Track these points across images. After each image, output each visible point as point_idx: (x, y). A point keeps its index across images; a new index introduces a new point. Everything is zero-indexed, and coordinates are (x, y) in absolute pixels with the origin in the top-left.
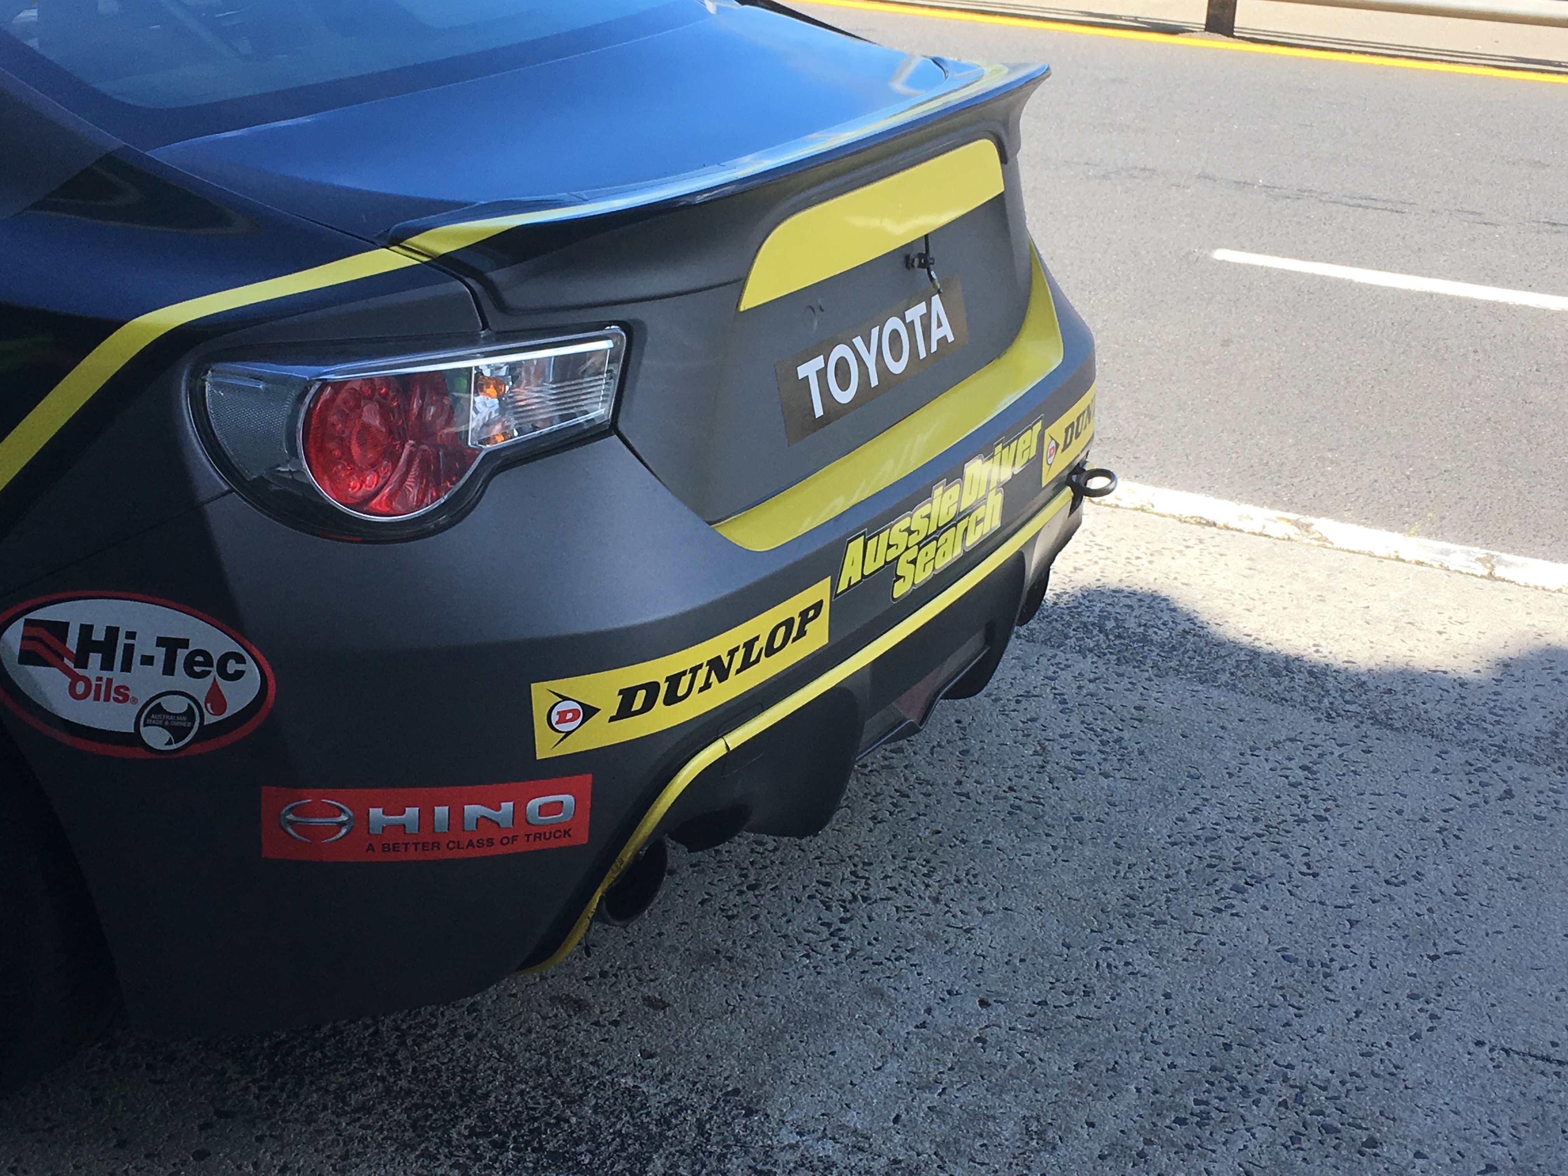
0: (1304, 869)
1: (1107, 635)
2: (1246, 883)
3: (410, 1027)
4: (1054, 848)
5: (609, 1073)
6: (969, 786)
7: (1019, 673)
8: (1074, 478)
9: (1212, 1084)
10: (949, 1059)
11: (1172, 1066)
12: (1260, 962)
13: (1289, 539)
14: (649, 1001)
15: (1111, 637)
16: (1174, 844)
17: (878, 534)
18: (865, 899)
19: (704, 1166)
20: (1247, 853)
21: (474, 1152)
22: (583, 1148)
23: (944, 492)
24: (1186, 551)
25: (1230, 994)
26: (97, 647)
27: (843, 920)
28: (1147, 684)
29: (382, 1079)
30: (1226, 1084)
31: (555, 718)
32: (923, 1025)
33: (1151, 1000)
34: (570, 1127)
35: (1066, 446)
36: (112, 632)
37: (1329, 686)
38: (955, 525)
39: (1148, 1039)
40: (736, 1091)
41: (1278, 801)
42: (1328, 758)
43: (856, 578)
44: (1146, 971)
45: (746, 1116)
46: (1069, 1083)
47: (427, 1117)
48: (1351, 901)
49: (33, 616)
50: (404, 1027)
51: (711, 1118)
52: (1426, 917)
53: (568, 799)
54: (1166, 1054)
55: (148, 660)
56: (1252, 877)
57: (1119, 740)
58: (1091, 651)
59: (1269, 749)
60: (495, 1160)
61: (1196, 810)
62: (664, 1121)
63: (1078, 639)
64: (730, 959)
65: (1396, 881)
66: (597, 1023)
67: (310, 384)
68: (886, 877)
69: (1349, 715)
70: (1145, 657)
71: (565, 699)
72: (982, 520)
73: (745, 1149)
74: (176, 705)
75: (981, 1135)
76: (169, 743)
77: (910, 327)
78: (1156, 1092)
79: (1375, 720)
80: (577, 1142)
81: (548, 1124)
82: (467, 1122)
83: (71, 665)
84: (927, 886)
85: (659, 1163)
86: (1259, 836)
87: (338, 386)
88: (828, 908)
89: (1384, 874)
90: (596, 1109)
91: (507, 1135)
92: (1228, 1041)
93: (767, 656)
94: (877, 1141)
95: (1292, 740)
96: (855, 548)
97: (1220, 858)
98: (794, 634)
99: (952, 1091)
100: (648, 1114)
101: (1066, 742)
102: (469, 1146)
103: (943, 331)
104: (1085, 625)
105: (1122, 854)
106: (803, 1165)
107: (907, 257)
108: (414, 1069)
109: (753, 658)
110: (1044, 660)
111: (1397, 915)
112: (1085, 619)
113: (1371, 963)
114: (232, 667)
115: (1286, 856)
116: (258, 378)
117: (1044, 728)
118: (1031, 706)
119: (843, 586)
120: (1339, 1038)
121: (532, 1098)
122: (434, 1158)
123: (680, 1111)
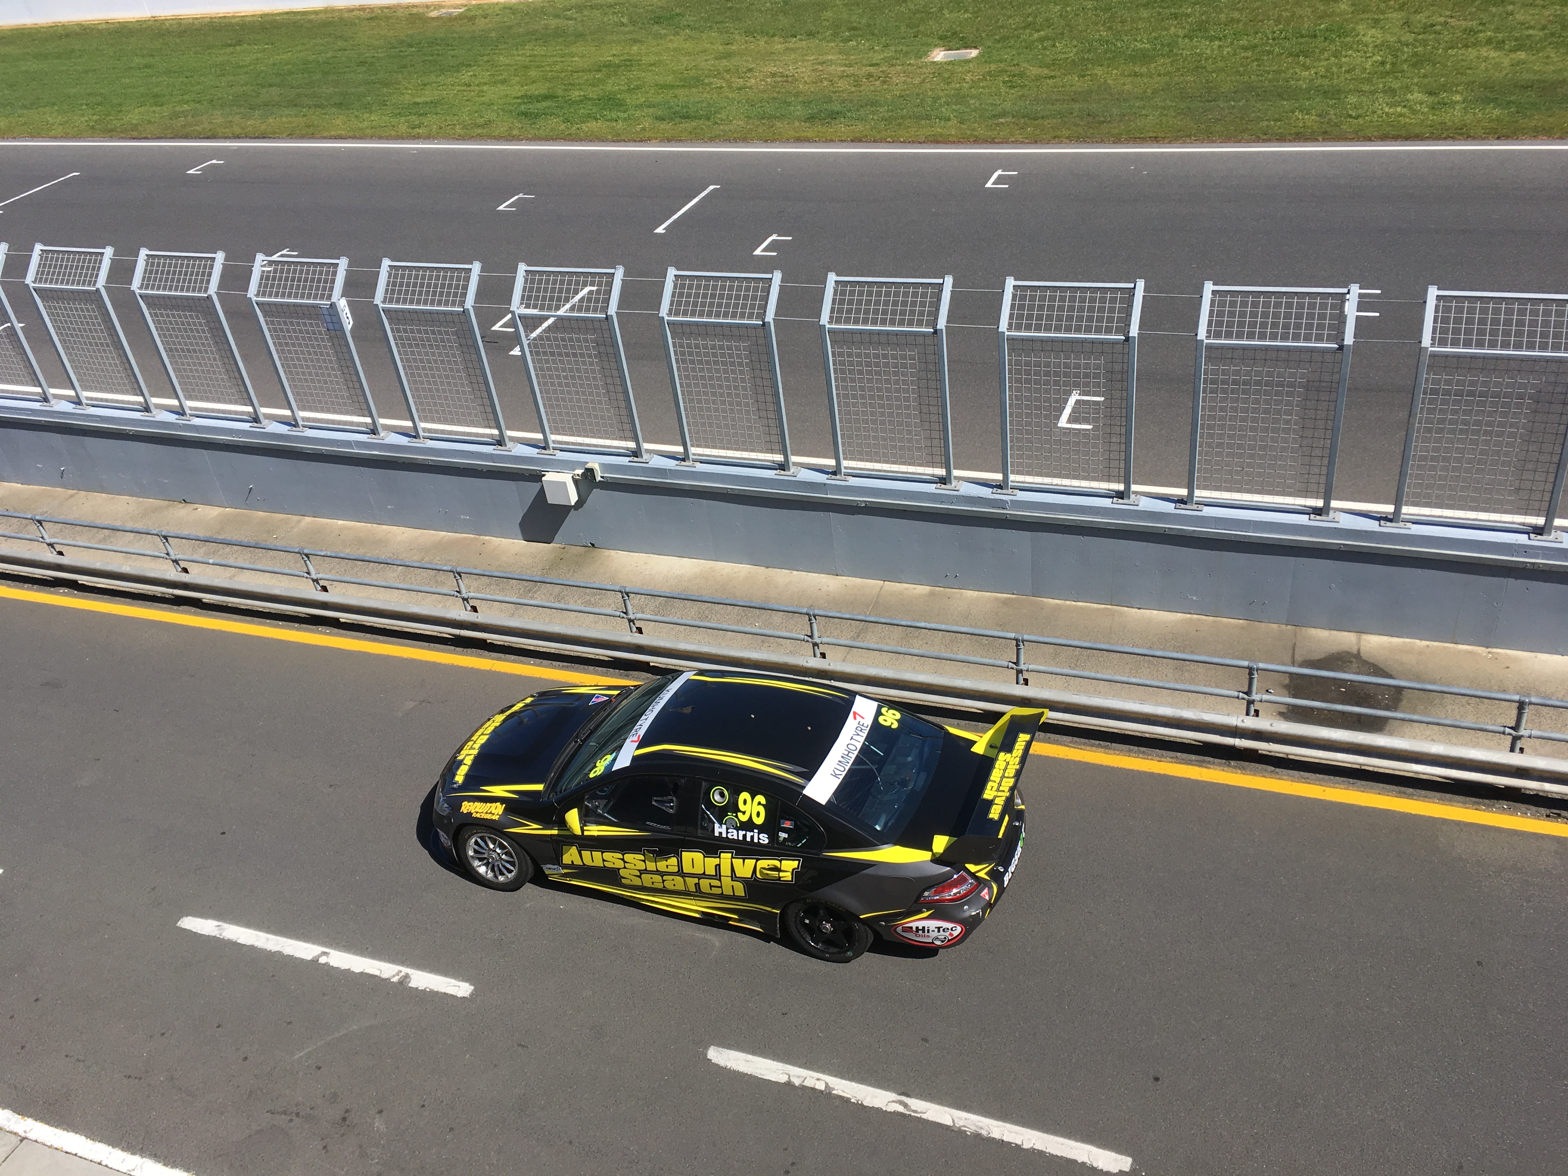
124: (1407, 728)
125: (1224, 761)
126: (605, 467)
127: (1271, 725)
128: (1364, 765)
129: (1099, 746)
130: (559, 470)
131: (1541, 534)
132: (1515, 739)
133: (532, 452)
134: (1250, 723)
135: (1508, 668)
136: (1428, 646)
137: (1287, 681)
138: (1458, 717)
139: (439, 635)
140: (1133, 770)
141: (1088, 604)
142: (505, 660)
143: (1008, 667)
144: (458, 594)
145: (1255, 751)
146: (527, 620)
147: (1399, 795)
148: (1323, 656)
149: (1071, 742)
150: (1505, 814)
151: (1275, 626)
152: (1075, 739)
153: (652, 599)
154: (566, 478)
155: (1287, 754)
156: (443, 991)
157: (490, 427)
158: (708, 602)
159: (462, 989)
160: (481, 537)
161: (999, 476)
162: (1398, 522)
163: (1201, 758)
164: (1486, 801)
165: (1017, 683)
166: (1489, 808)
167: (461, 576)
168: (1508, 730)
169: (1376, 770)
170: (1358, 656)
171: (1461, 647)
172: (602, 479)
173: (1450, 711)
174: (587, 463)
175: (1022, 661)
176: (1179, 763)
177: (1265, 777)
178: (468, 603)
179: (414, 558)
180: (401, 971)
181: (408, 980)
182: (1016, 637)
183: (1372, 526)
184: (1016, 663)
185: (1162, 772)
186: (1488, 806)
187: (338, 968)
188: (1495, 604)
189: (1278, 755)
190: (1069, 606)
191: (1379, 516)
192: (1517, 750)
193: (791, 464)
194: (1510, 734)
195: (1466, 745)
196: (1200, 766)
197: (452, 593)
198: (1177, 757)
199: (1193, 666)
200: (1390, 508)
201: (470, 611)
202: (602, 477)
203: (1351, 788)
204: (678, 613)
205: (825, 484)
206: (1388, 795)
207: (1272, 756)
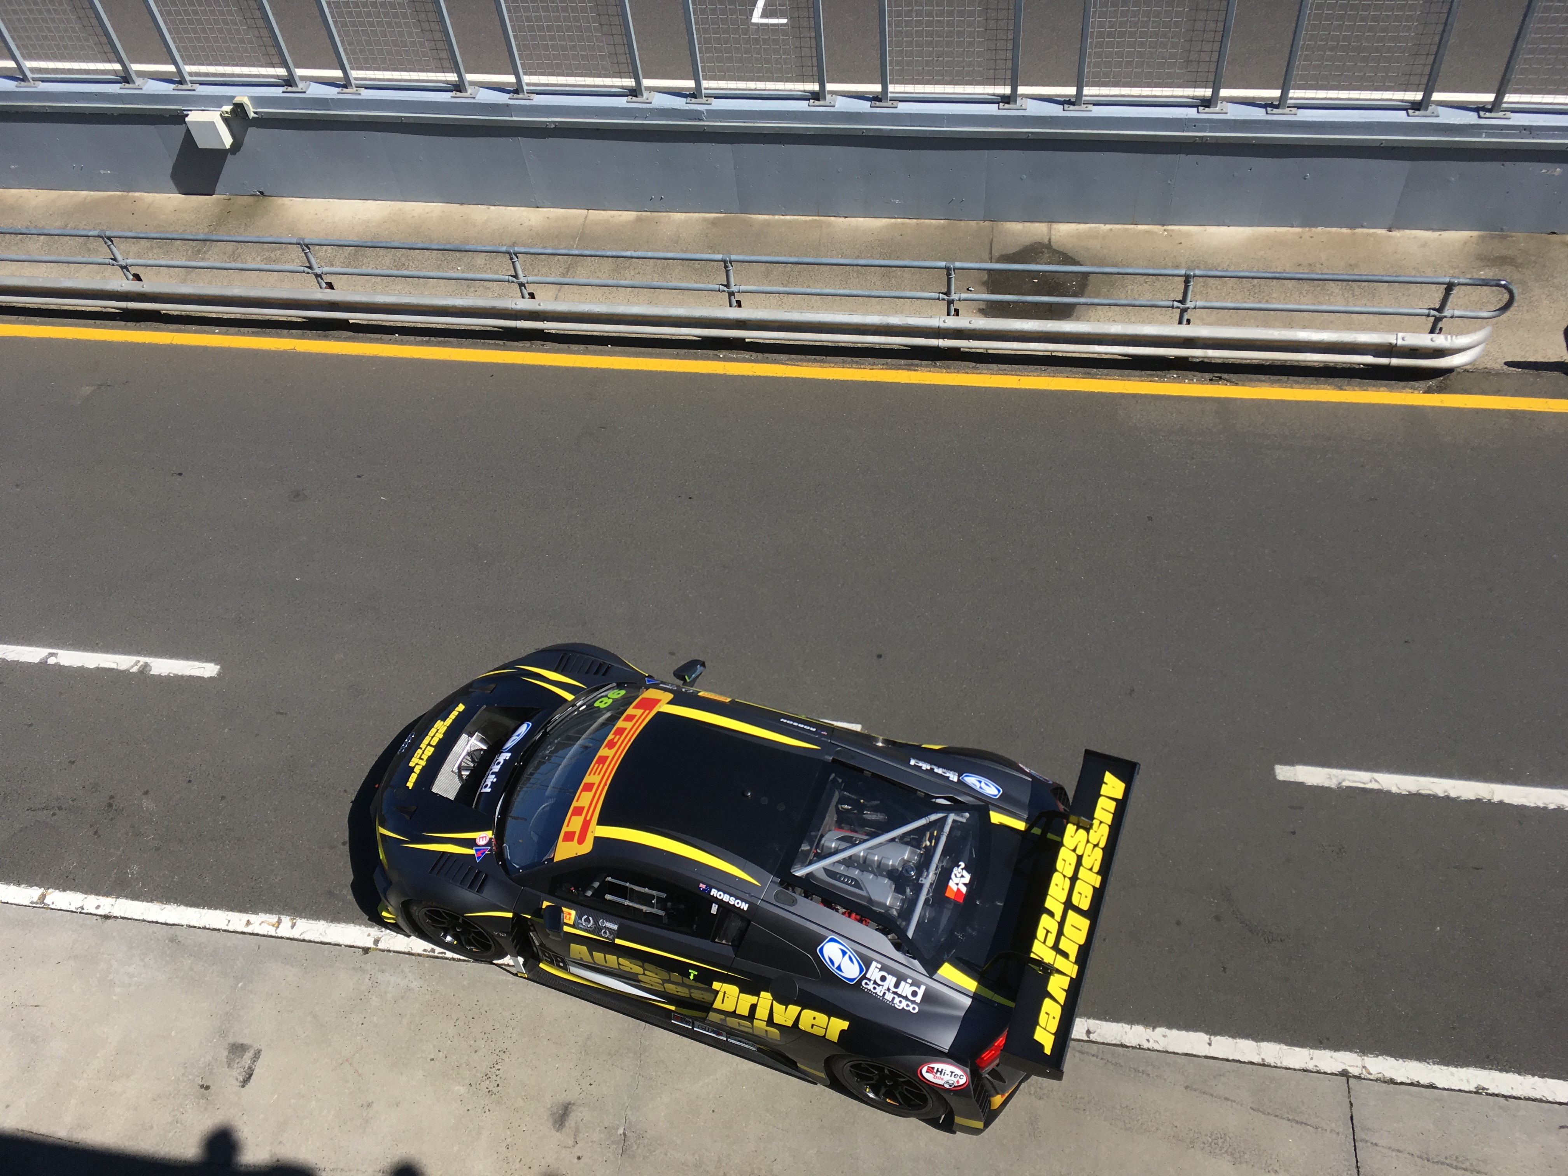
124: (1092, 312)
125: (930, 362)
126: (258, 101)
127: (970, 323)
128: (1054, 352)
129: (815, 361)
130: (203, 108)
131: (1208, 107)
132: (1183, 311)
133: (166, 88)
134: (951, 322)
135: (1181, 243)
136: (1111, 230)
137: (986, 278)
138: (1137, 296)
139: (104, 310)
140: (848, 381)
141: (796, 217)
142: (189, 332)
143: (719, 291)
144: (114, 262)
145: (957, 349)
146: (202, 285)
147: (1084, 376)
148: (1017, 249)
149: (788, 360)
150: (1175, 382)
151: (973, 223)
152: (793, 356)
153: (341, 250)
154: (213, 116)
155: (987, 349)
156: (188, 674)
157: (109, 61)
158: (403, 248)
159: (208, 670)
160: (130, 194)
161: (691, 84)
162: (1080, 105)
163: (910, 361)
164: (1159, 373)
165: (731, 306)
166: (1161, 379)
167: (112, 241)
168: (1176, 304)
169: (1065, 355)
170: (1049, 246)
171: (1140, 227)
172: (256, 116)
173: (1129, 291)
174: (234, 97)
175: (732, 283)
176: (890, 369)
177: (968, 373)
178: (128, 271)
179: (55, 226)
180: (139, 661)
181: (148, 668)
182: (724, 258)
183: (1056, 110)
184: (727, 286)
185: (874, 380)
186: (1160, 377)
187: (70, 666)
188: (1169, 182)
189: (978, 351)
190: (778, 221)
191: (1063, 100)
192: (1185, 322)
193: (467, 84)
194: (1178, 308)
195: (1143, 322)
196: (908, 370)
197: (107, 261)
198: (887, 363)
199: (899, 271)
200: (1071, 91)
201: (133, 280)
202: (255, 113)
203: (1043, 374)
204: (372, 263)
205: (508, 105)
206: (1075, 377)
207: (973, 353)
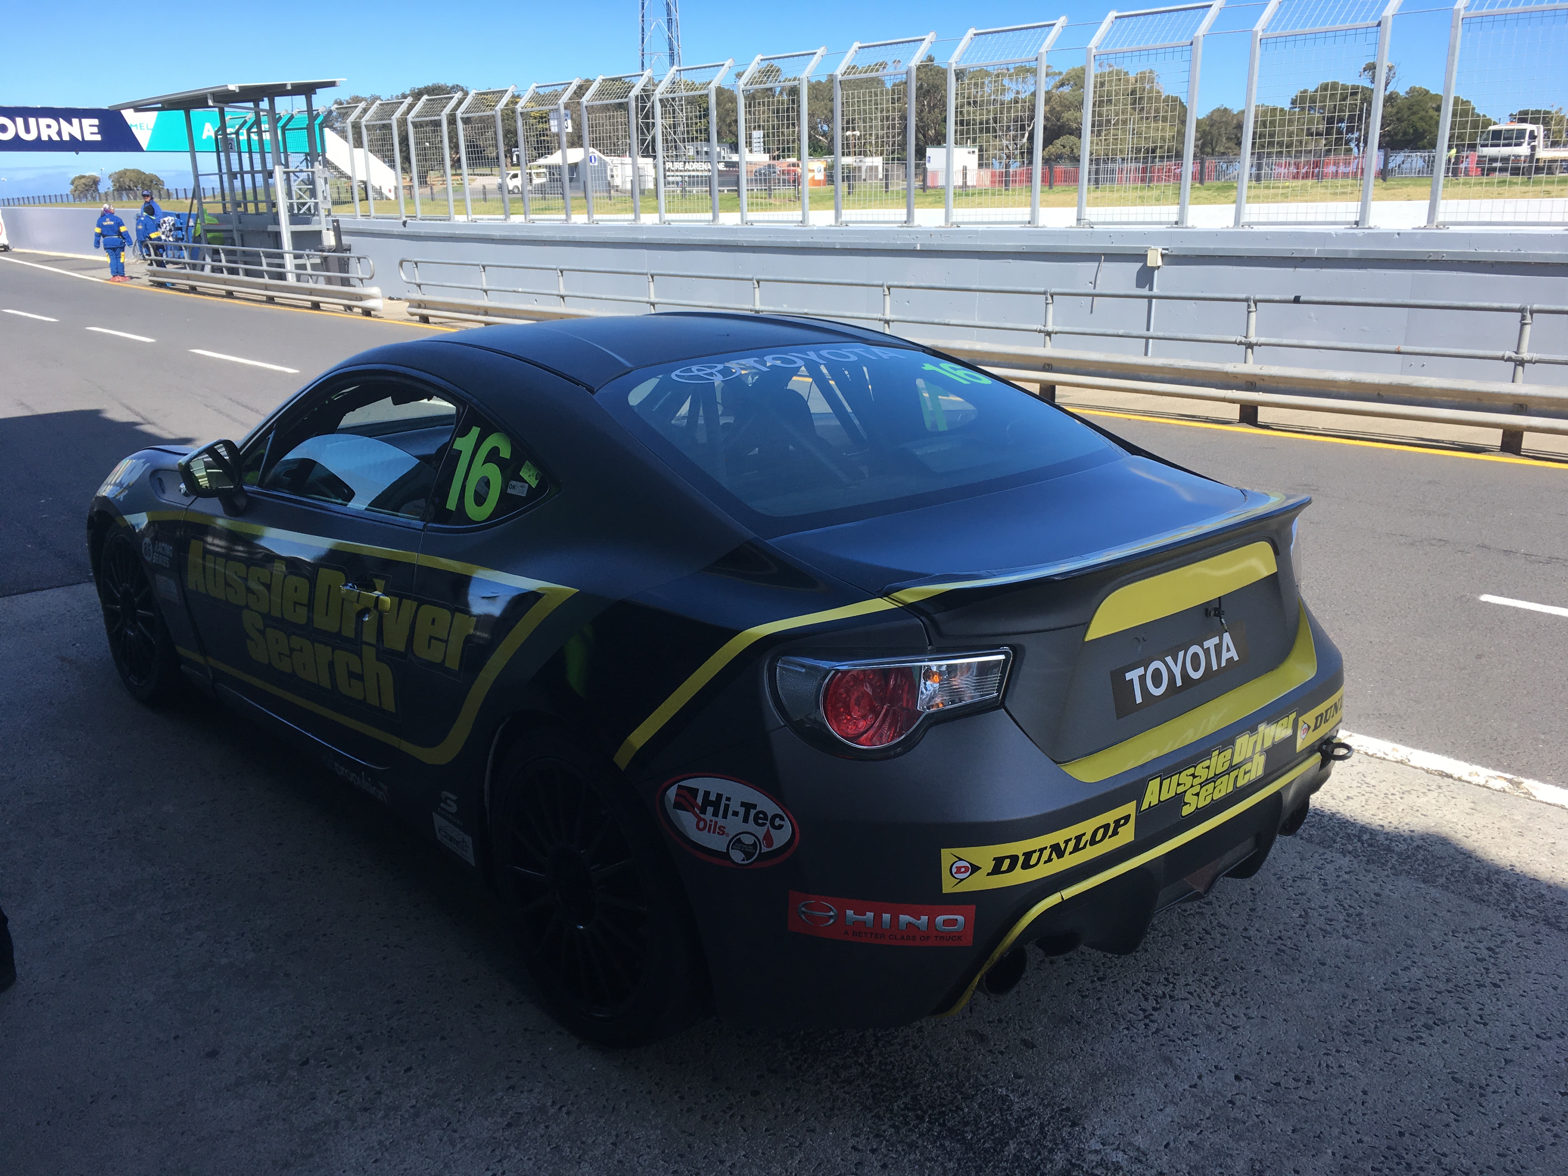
0: (1478, 1019)
1: (1363, 844)
2: (1435, 1023)
3: (882, 1035)
4: (1303, 981)
5: (992, 1084)
6: (1252, 932)
7: (1297, 861)
8: (1324, 747)
9: (1386, 1158)
10: (1208, 1112)
11: (1360, 1141)
12: (1435, 1079)
13: (1504, 791)
14: (1024, 1042)
15: (1366, 845)
16: (1386, 990)
17: (1171, 777)
18: (1171, 997)
19: (1039, 1154)
20: (1438, 1003)
21: (905, 1119)
22: (967, 1129)
23: (1220, 753)
24: (1429, 793)
25: (1409, 1098)
26: (711, 803)
27: (1154, 1009)
28: (1385, 879)
29: (861, 1065)
30: (1396, 1160)
31: (954, 870)
32: (1195, 1086)
33: (1353, 1094)
34: (964, 1113)
35: (1316, 728)
36: (719, 796)
37: (1518, 895)
38: (1229, 774)
39: (1346, 1120)
40: (1068, 1109)
41: (1466, 970)
42: (1509, 945)
43: (1155, 802)
44: (1353, 1074)
45: (1070, 1126)
46: (1287, 1141)
47: (882, 1093)
48: (1509, 1046)
49: (683, 783)
50: (879, 1035)
51: (1049, 1124)
52: (1563, 1065)
53: (960, 918)
54: (1358, 1133)
55: (736, 814)
56: (1439, 1020)
57: (1359, 915)
58: (1350, 853)
59: (1466, 933)
60: (916, 1126)
61: (1406, 969)
62: (1020, 1121)
63: (1342, 844)
64: (1079, 1023)
65: (1544, 1036)
66: (990, 1051)
67: (830, 671)
68: (1187, 985)
69: (1528, 916)
70: (1387, 861)
71: (961, 859)
72: (1249, 771)
73: (1067, 1147)
74: (748, 840)
75: (1221, 1166)
76: (743, 860)
77: (1207, 652)
78: (1345, 1157)
79: (1547, 922)
80: (967, 1124)
81: (951, 1110)
82: (904, 1100)
83: (698, 812)
84: (1213, 994)
85: (1012, 1147)
86: (1449, 992)
87: (845, 673)
88: (1146, 1000)
89: (1536, 1030)
90: (980, 1105)
91: (925, 1112)
92: (1402, 1130)
93: (1091, 845)
94: (1152, 1157)
95: (1484, 929)
96: (1154, 785)
97: (1418, 1004)
98: (1110, 833)
99: (1206, 1133)
100: (1011, 1114)
101: (1322, 911)
102: (902, 1115)
103: (1231, 653)
104: (1349, 835)
105: (1349, 992)
106: (1101, 1165)
107: (1207, 610)
108: (880, 1061)
109: (1081, 846)
110: (1316, 855)
111: (1541, 1060)
112: (1349, 831)
113: (1516, 1092)
114: (777, 822)
115: (1466, 1009)
116: (803, 666)
117: (1309, 901)
118: (1302, 885)
119: (1145, 806)
120: (1484, 1140)
121: (944, 1092)
122: (880, 1118)
123: (1031, 1116)
